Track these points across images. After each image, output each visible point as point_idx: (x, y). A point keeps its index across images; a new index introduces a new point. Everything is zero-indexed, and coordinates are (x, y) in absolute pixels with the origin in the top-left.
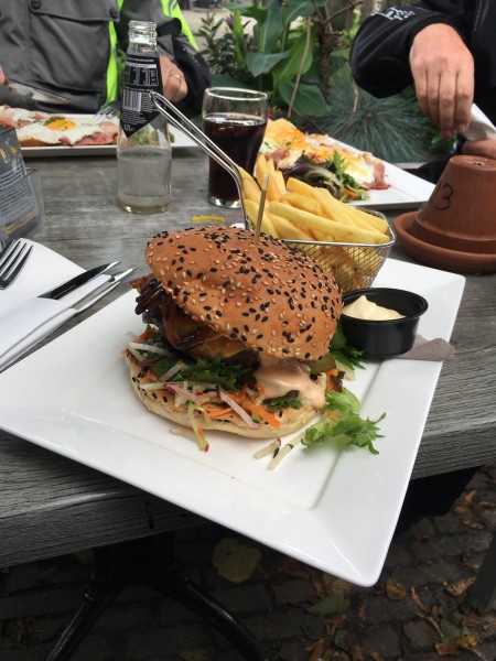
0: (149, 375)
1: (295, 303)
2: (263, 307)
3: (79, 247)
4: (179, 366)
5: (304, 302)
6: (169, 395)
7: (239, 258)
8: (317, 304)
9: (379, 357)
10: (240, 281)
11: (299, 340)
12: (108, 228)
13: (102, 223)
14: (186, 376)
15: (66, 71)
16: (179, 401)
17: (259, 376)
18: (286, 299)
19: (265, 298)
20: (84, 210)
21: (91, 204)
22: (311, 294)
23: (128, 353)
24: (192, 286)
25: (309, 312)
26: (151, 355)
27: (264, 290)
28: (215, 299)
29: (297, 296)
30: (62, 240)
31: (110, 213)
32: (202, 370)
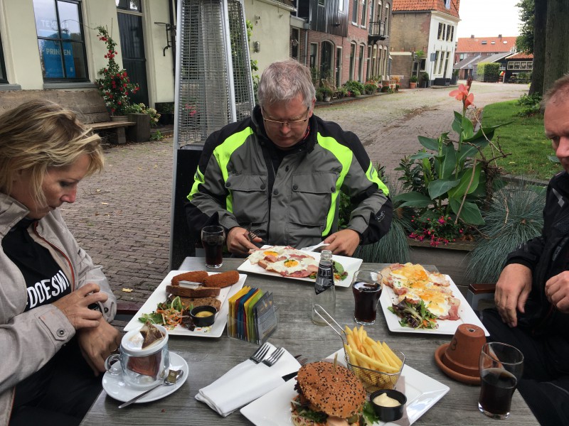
0: (296, 412)
1: (338, 398)
2: (327, 398)
3: (289, 343)
4: (303, 411)
5: (341, 398)
6: (299, 421)
7: (324, 380)
8: (346, 399)
9: (386, 421)
10: (322, 388)
11: (338, 411)
12: (304, 333)
13: (302, 330)
14: (305, 415)
15: (306, 217)
16: (301, 423)
17: (328, 420)
18: (335, 397)
19: (328, 395)
20: (296, 321)
21: (300, 316)
22: (345, 396)
23: (292, 403)
24: (308, 387)
25: (343, 402)
26: (297, 405)
27: (328, 393)
28: (314, 393)
29: (339, 396)
30: (284, 338)
31: (307, 324)
32: (309, 414)
